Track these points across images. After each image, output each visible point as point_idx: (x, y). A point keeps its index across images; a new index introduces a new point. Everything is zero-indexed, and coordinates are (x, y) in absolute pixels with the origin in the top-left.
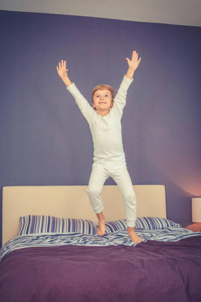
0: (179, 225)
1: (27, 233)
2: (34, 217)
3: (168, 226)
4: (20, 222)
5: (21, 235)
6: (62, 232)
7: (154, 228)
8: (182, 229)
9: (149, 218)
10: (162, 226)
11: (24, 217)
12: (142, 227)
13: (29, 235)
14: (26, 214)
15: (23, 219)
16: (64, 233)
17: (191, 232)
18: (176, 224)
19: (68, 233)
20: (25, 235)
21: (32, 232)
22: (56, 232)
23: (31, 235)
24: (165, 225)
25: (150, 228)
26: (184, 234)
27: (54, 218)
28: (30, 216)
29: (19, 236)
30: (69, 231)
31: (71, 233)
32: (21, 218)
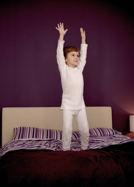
0: (121, 133)
1: (19, 138)
2: (23, 128)
3: (114, 134)
4: (14, 131)
5: (14, 139)
6: (43, 138)
7: (104, 135)
8: (123, 136)
9: (100, 128)
10: (110, 133)
11: (17, 128)
12: (96, 135)
13: (20, 139)
14: (18, 126)
15: (16, 129)
16: (44, 139)
17: (129, 138)
18: (119, 132)
19: (46, 139)
20: (18, 140)
21: (22, 138)
22: (38, 138)
23: (22, 139)
24: (111, 133)
25: (101, 135)
26: (124, 140)
27: (37, 129)
28: (20, 127)
29: (14, 140)
30: (47, 138)
31: (48, 139)
32: (14, 129)
